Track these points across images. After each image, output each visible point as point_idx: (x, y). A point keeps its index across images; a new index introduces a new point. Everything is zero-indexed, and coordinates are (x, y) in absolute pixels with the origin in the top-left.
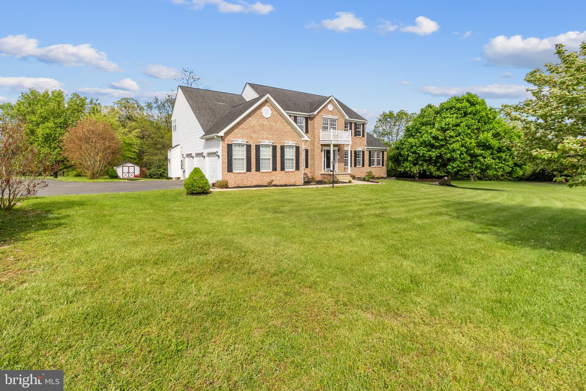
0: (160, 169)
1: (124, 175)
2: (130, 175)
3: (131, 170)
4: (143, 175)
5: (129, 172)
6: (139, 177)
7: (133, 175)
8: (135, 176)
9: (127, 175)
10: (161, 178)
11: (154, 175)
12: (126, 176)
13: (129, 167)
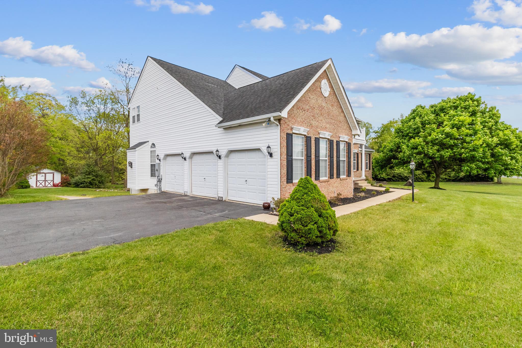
0: (89, 176)
1: (38, 184)
2: (47, 183)
3: (49, 177)
4: (65, 183)
5: (45, 181)
6: (60, 186)
7: (52, 184)
8: (54, 185)
9: (43, 184)
10: (91, 186)
11: (82, 183)
12: (41, 186)
13: (45, 174)
